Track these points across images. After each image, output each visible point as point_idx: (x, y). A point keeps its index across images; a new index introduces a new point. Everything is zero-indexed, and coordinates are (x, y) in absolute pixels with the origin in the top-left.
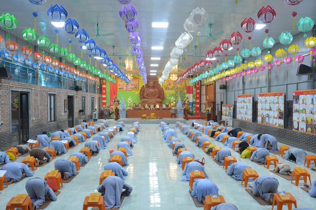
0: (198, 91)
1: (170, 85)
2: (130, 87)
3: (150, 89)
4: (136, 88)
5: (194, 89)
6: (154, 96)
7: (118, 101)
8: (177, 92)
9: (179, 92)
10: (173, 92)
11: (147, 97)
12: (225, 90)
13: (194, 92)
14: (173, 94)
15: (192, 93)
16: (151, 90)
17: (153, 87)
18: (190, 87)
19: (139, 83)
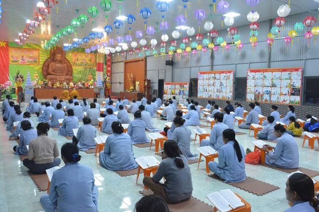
0: (109, 69)
1: (77, 60)
2: (27, 60)
3: (57, 63)
4: (35, 61)
5: (105, 67)
6: (62, 72)
7: (22, 78)
8: (86, 69)
9: (88, 70)
10: (81, 69)
11: (53, 73)
12: (171, 66)
13: (104, 70)
14: (81, 71)
15: (103, 71)
16: (58, 65)
17: (61, 62)
18: (100, 63)
19: (39, 56)
